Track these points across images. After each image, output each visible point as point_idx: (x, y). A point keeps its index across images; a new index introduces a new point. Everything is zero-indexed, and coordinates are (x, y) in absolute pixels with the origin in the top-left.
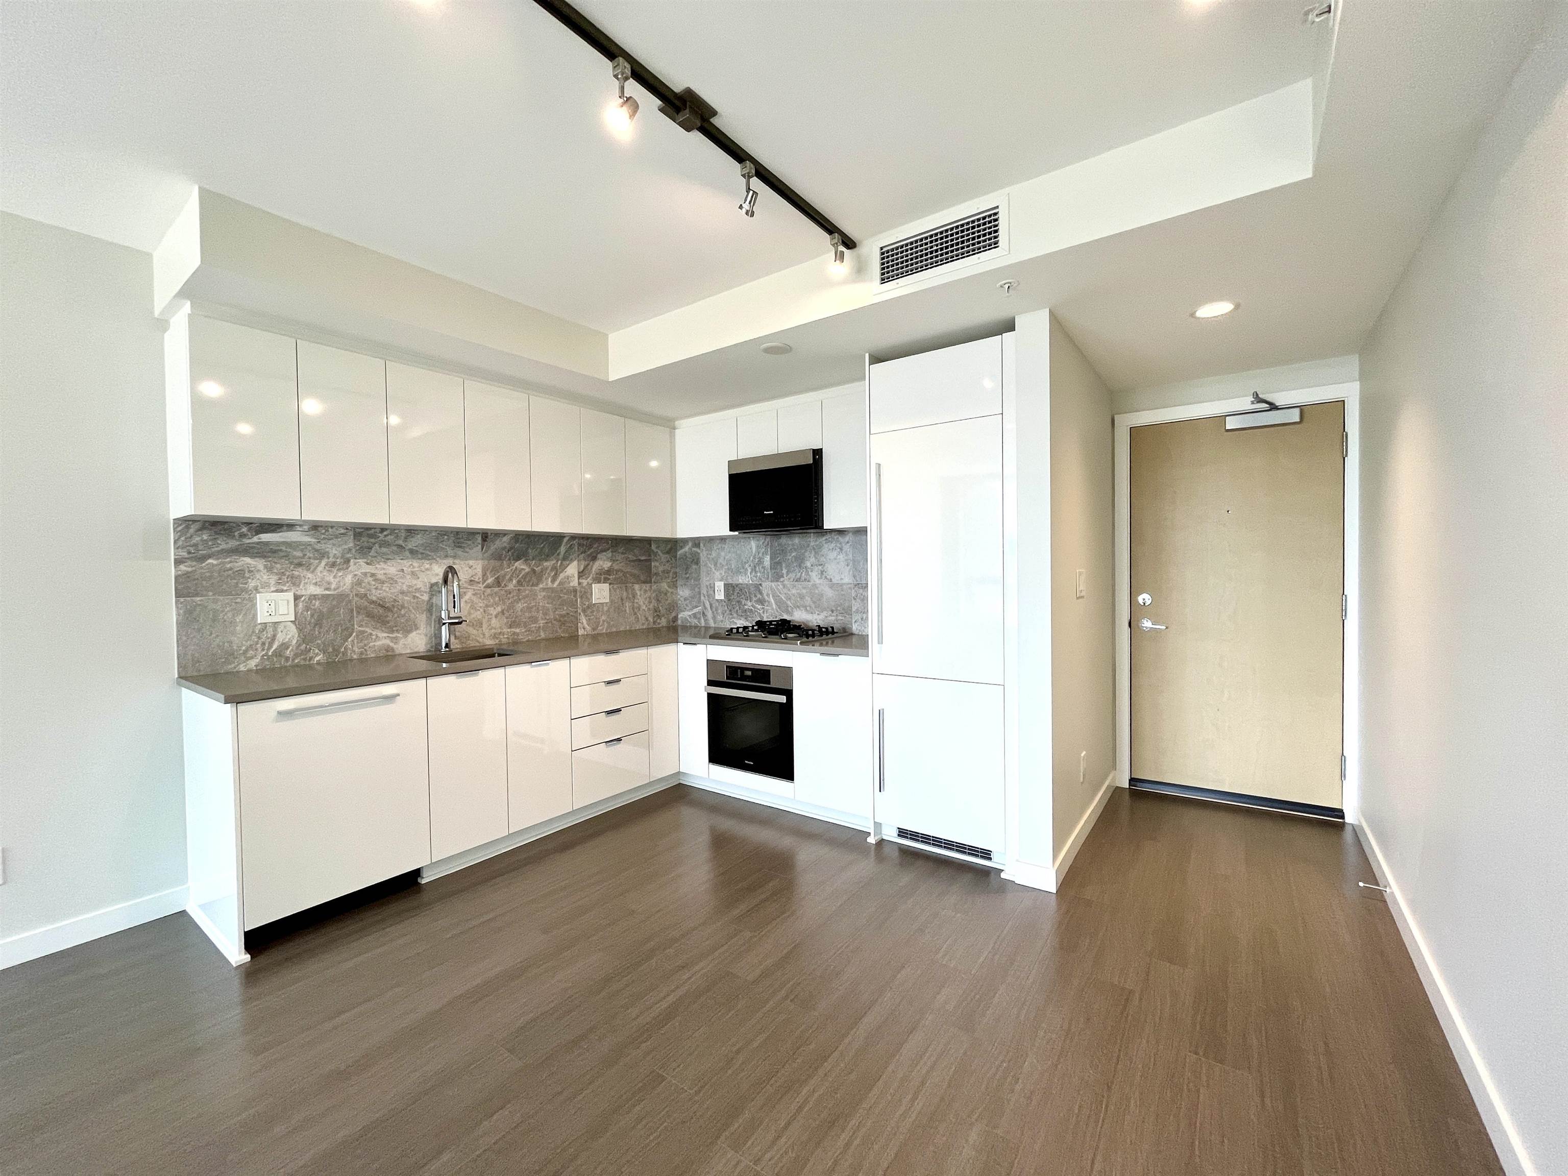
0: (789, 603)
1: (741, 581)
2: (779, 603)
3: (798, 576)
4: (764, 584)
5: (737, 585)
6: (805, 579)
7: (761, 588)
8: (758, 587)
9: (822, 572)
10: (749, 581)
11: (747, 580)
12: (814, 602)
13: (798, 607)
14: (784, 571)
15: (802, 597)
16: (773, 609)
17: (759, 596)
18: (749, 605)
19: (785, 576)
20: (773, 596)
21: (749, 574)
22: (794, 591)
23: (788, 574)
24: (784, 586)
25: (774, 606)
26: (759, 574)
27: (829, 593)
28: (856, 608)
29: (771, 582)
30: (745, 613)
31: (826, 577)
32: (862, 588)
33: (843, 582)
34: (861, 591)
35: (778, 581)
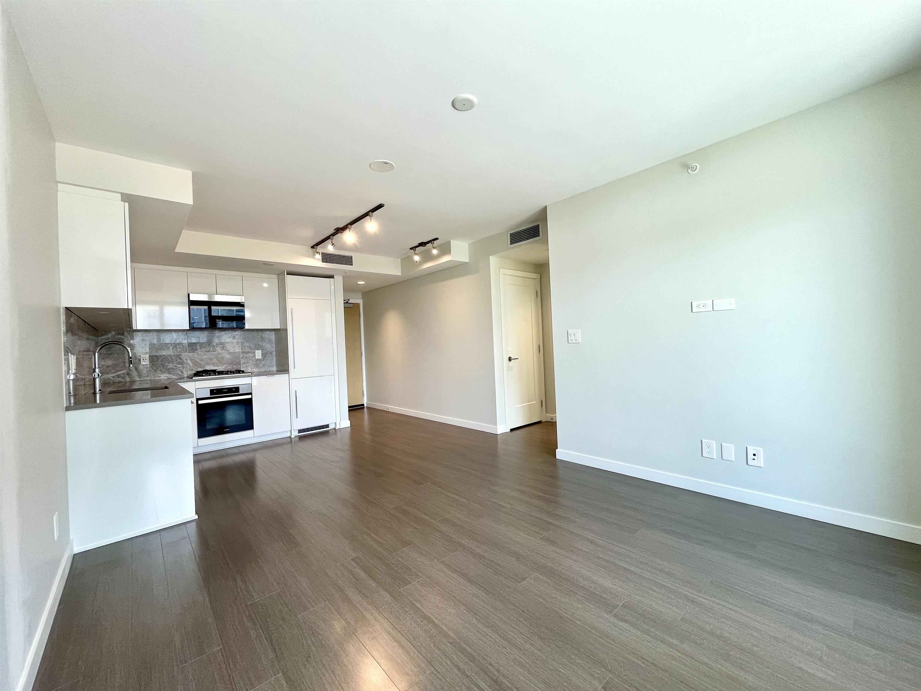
0: (202, 362)
1: (164, 354)
2: (195, 363)
3: (208, 349)
4: (183, 354)
5: (161, 356)
6: (213, 351)
7: (181, 356)
8: (179, 357)
9: (223, 347)
10: (171, 353)
12: (218, 361)
13: (209, 364)
14: (198, 347)
15: (211, 359)
16: (190, 366)
17: (179, 360)
18: (171, 366)
19: (199, 350)
20: (191, 360)
22: (206, 357)
23: (201, 348)
24: (198, 354)
26: (179, 350)
27: (228, 356)
28: (243, 362)
29: (189, 353)
30: (169, 371)
31: (225, 349)
32: (246, 353)
33: (235, 351)
34: (245, 355)
35: (194, 352)
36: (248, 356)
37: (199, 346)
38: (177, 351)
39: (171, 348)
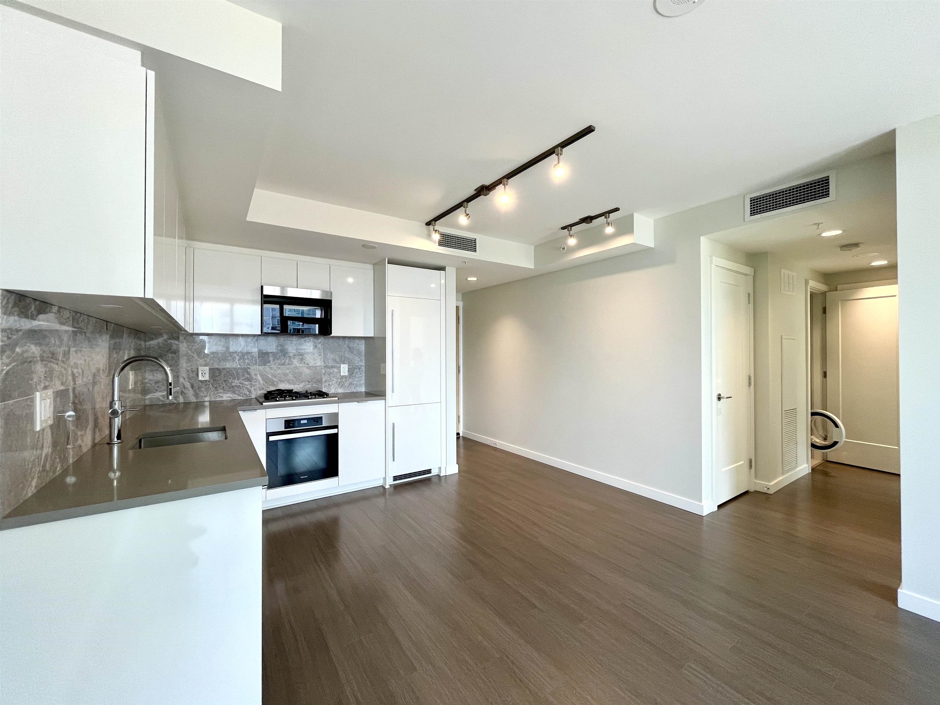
0: (275, 379)
1: (228, 366)
2: (266, 379)
3: (283, 361)
4: (252, 368)
5: (224, 369)
6: (289, 364)
7: (249, 370)
8: (246, 370)
9: (302, 360)
10: (237, 366)
11: (235, 365)
12: (295, 377)
13: (283, 382)
14: (271, 359)
15: (286, 375)
16: (260, 384)
17: (247, 376)
18: (236, 382)
19: (272, 362)
20: (261, 375)
21: (237, 360)
22: (279, 371)
23: (274, 360)
24: (271, 368)
25: (261, 382)
26: (247, 361)
27: (307, 371)
28: (325, 379)
29: (259, 366)
30: (232, 389)
31: (304, 362)
32: (329, 368)
33: (317, 365)
34: (328, 370)
35: (265, 365)
36: (331, 371)
37: (272, 357)
38: (244, 363)
39: (237, 358)
